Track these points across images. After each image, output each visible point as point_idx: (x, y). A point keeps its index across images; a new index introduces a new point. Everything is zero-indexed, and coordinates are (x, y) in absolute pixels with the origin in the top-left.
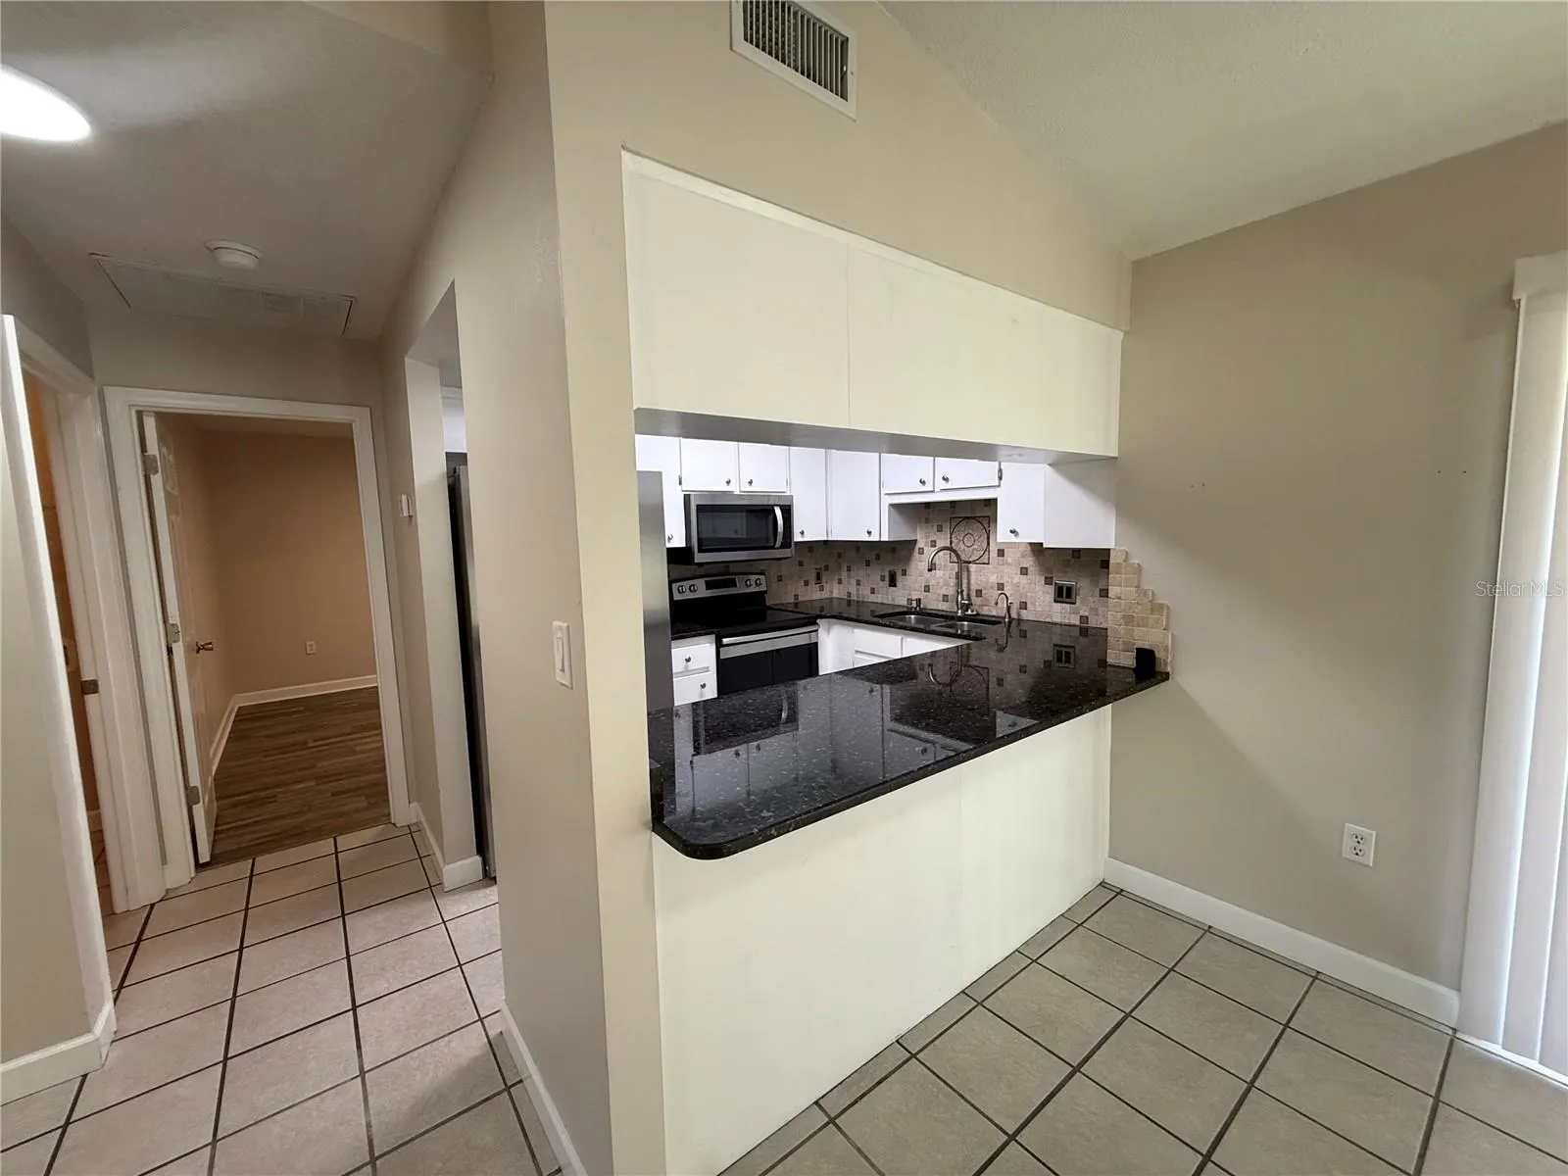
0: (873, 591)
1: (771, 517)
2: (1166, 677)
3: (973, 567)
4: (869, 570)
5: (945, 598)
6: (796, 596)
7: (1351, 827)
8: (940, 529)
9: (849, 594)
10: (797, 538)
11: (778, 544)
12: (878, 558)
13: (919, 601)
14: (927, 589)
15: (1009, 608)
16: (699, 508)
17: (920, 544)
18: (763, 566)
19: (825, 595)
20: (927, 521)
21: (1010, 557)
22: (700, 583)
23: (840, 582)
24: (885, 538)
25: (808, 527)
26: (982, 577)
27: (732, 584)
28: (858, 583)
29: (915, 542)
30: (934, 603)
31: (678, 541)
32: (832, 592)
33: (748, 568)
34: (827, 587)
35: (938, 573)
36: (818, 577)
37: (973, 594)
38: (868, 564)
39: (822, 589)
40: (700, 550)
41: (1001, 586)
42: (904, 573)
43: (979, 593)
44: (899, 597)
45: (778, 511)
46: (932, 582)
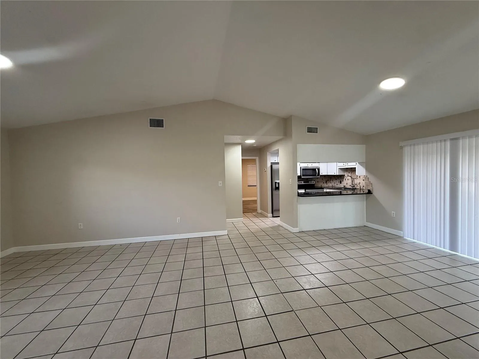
0: (337, 185)
1: (315, 171)
2: (372, 193)
3: (355, 180)
4: (336, 180)
5: (350, 185)
6: (321, 185)
7: (393, 212)
8: (349, 173)
9: (333, 185)
10: (321, 174)
11: (317, 175)
12: (338, 178)
13: (345, 186)
14: (347, 184)
15: (360, 187)
16: (303, 169)
17: (346, 176)
18: (314, 179)
19: (327, 185)
20: (347, 171)
21: (361, 177)
22: (302, 182)
23: (331, 183)
24: (338, 174)
25: (323, 172)
26: (357, 181)
27: (308, 182)
28: (334, 183)
29: (345, 175)
30: (348, 186)
31: (299, 174)
32: (329, 185)
33: (311, 180)
34: (328, 184)
35: (349, 181)
36: (326, 182)
37: (355, 184)
38: (336, 179)
39: (327, 184)
40: (303, 176)
41: (360, 183)
42: (343, 181)
43: (356, 184)
44: (342, 186)
45: (317, 170)
46: (348, 183)
